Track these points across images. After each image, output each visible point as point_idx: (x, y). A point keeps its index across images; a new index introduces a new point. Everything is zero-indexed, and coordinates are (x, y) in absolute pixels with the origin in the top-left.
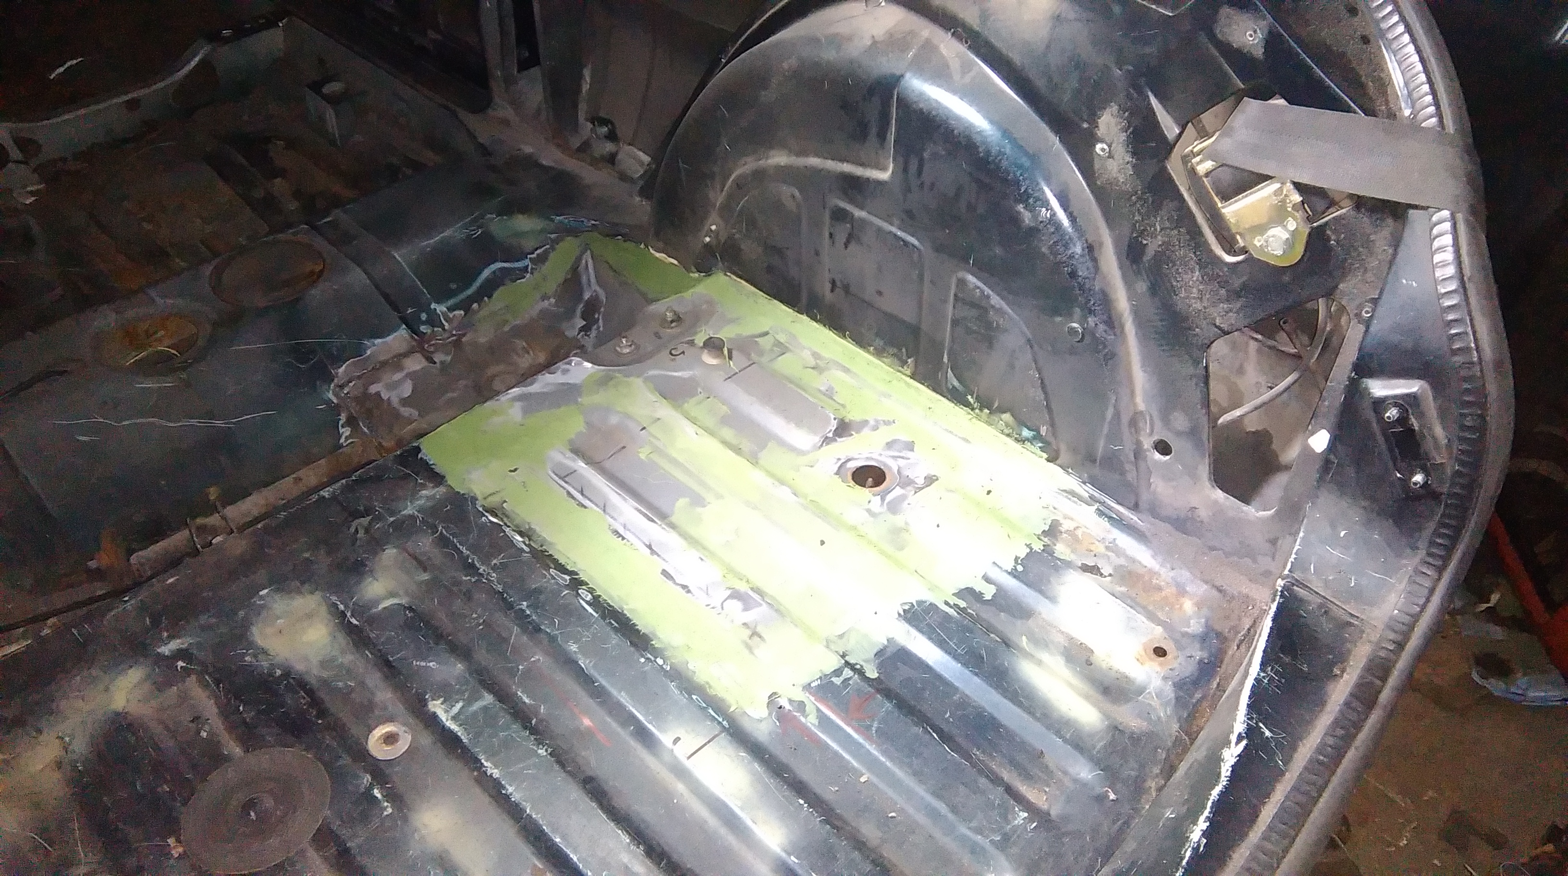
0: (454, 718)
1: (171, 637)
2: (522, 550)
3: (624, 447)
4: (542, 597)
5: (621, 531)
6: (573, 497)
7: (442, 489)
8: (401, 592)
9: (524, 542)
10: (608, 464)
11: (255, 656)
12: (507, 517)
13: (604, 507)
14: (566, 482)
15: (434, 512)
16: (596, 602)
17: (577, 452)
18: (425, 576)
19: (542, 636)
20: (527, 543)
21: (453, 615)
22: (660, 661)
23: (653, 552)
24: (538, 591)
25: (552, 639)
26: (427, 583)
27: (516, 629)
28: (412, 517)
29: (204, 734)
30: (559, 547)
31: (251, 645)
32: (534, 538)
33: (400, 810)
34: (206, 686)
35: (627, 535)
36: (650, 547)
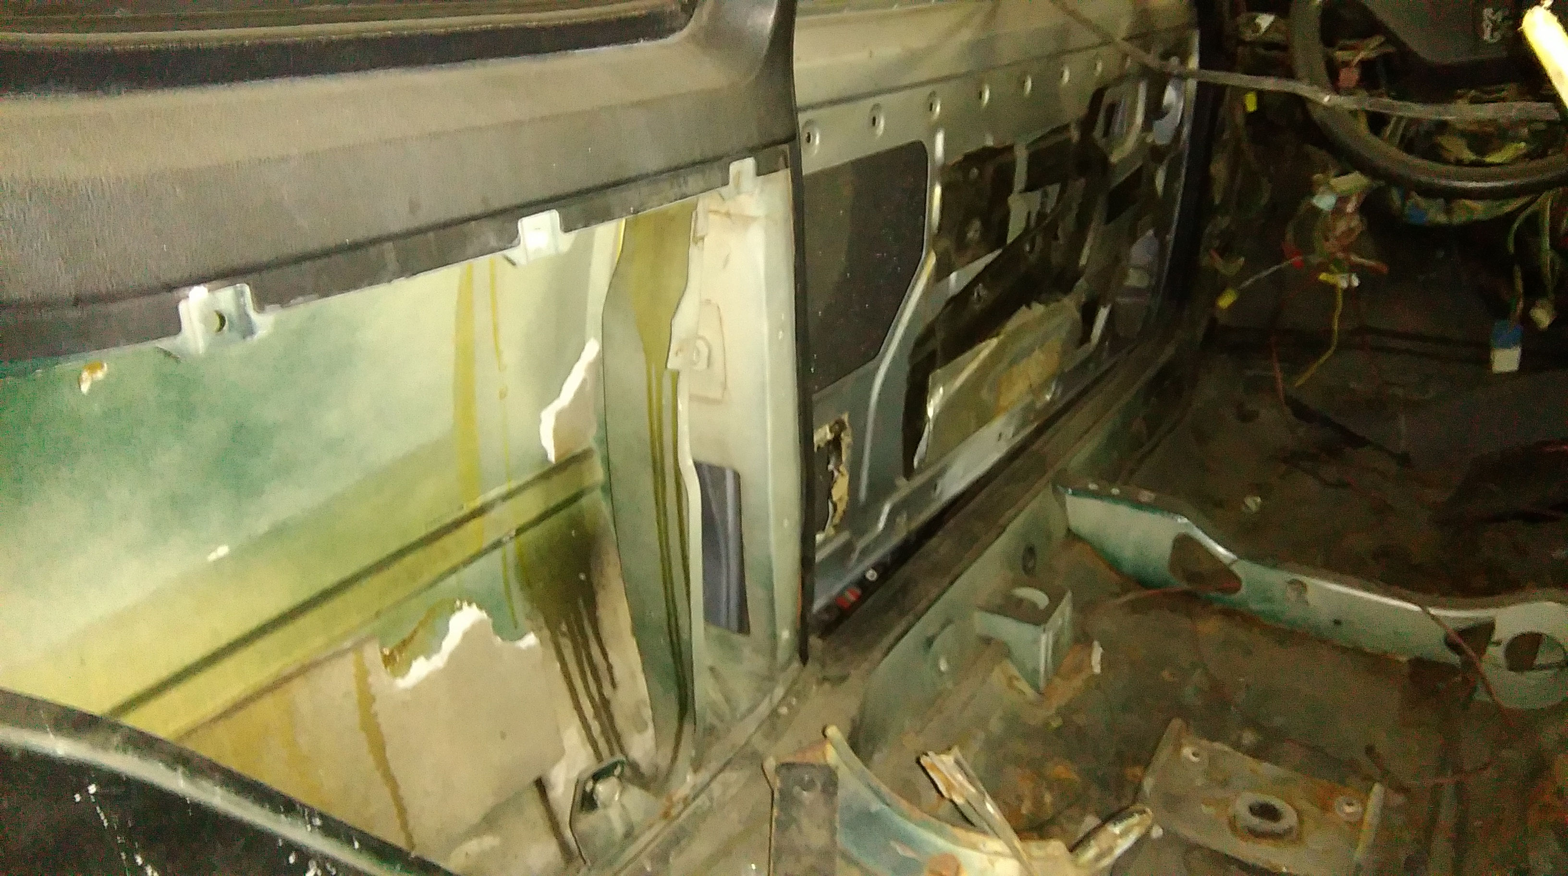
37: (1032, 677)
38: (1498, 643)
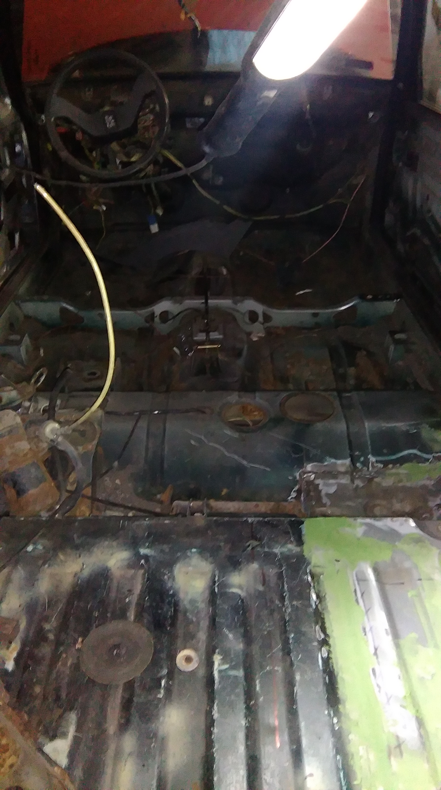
0: (220, 672)
1: (148, 547)
2: (311, 606)
3: (403, 584)
4: (303, 638)
5: (368, 629)
6: (356, 595)
7: (298, 549)
8: (245, 589)
9: (316, 602)
10: (388, 587)
11: (169, 578)
12: (318, 583)
13: (369, 609)
14: (359, 584)
15: (286, 558)
16: (327, 661)
17: (376, 571)
18: (261, 588)
19: (288, 659)
20: (317, 604)
21: (258, 617)
22: (335, 720)
23: (376, 654)
24: (304, 634)
25: (292, 664)
26: (260, 592)
27: (280, 646)
28: (275, 555)
29: (127, 600)
30: (331, 617)
31: (171, 571)
32: (323, 603)
33: (166, 699)
34: (143, 579)
35: (369, 634)
36: (376, 649)
37: (22, 363)
38: (157, 316)
